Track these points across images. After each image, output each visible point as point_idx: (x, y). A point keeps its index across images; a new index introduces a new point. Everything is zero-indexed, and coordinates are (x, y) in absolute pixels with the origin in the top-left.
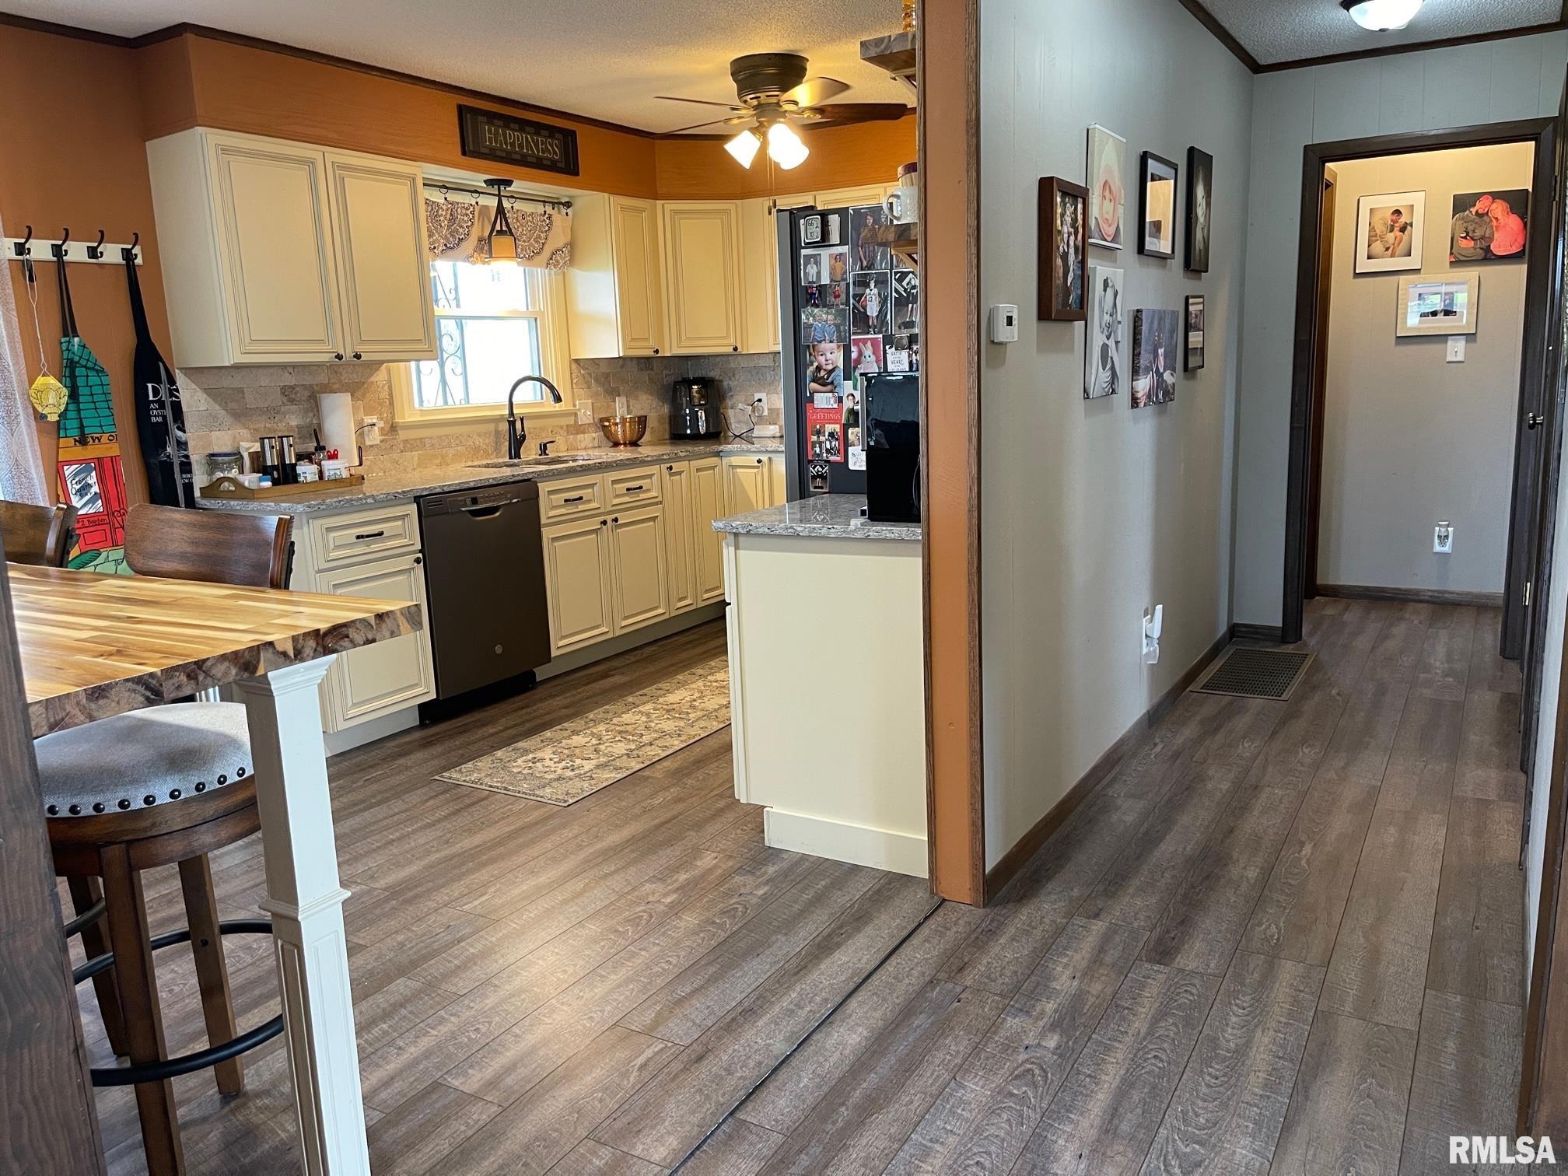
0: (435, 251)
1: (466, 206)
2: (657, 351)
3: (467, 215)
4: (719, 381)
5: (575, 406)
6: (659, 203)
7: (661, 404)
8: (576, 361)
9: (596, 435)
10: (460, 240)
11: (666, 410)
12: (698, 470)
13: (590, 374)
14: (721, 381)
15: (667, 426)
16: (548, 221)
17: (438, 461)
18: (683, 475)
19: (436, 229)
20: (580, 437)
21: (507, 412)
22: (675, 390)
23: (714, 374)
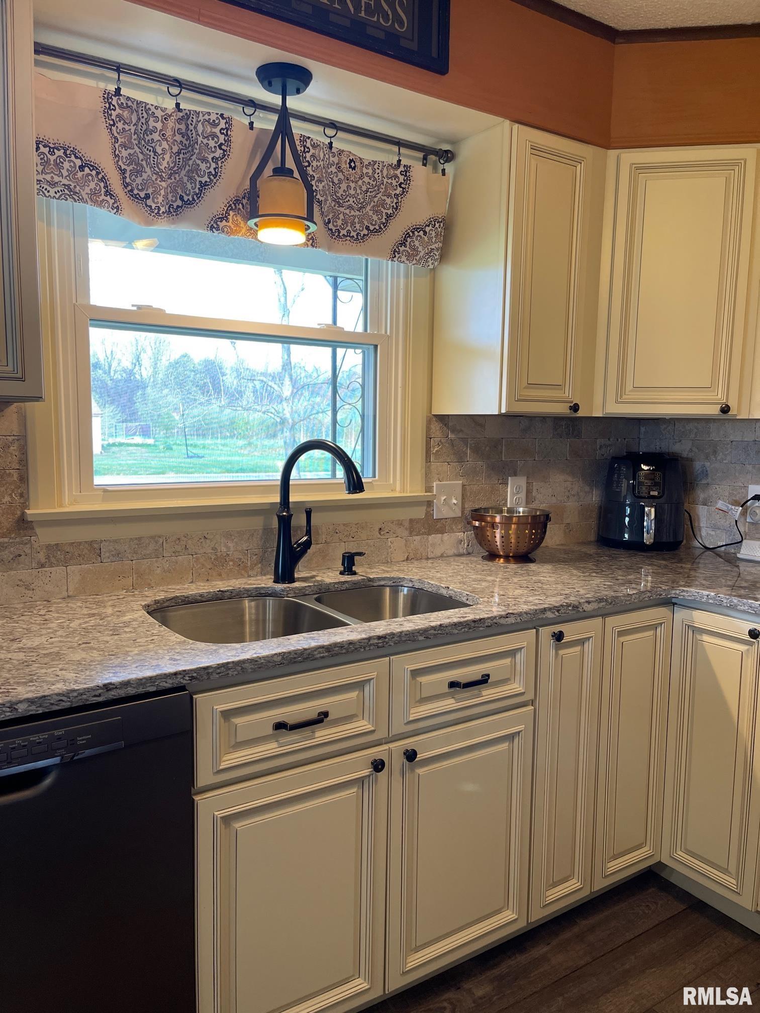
0: (149, 202)
1: (213, 117)
2: (575, 408)
3: (213, 136)
4: (687, 459)
5: (429, 489)
6: (613, 153)
7: (587, 489)
8: (443, 419)
9: (462, 536)
10: (203, 185)
11: (595, 497)
12: (621, 633)
13: (464, 441)
14: (692, 460)
15: (593, 523)
16: (402, 178)
17: (129, 581)
18: (588, 646)
19: (147, 158)
20: (434, 538)
21: (276, 498)
22: (611, 471)
23: (682, 448)
